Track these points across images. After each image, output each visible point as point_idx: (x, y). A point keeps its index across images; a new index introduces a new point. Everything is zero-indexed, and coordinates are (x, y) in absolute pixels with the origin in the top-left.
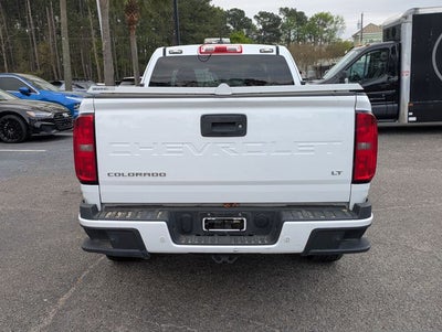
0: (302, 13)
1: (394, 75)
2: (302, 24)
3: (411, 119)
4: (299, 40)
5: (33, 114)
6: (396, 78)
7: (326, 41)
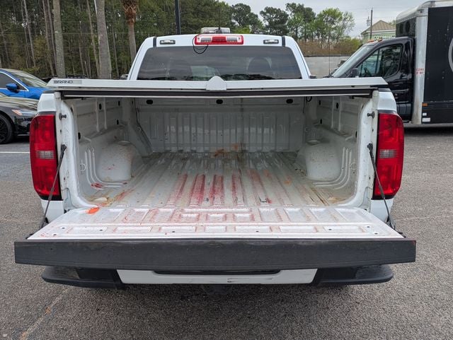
0: (309, 10)
1: (407, 73)
2: (310, 21)
3: (425, 120)
4: (306, 37)
5: (19, 113)
6: (409, 76)
7: (333, 38)
